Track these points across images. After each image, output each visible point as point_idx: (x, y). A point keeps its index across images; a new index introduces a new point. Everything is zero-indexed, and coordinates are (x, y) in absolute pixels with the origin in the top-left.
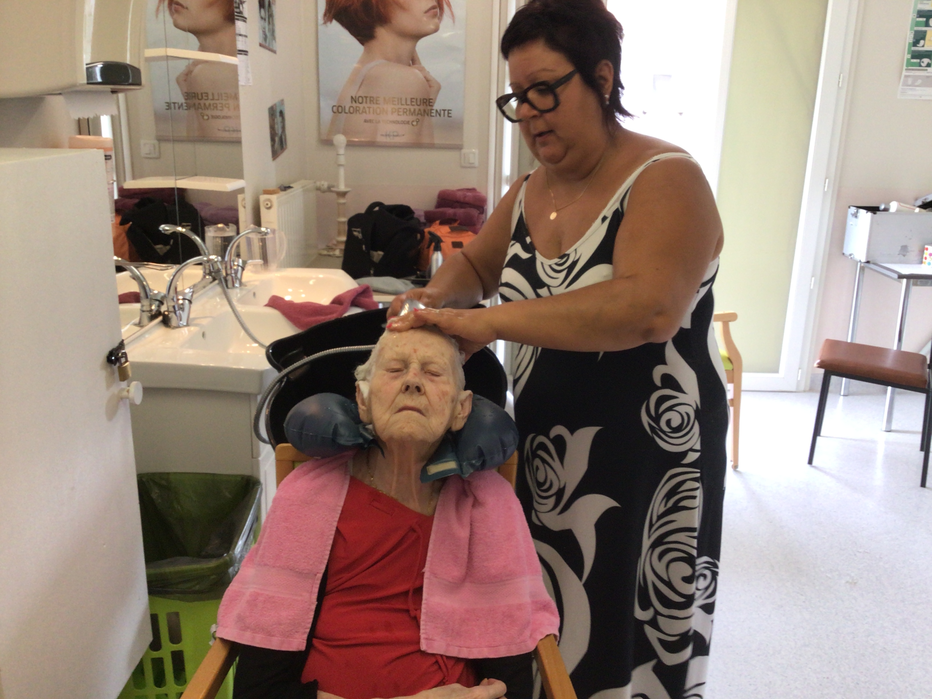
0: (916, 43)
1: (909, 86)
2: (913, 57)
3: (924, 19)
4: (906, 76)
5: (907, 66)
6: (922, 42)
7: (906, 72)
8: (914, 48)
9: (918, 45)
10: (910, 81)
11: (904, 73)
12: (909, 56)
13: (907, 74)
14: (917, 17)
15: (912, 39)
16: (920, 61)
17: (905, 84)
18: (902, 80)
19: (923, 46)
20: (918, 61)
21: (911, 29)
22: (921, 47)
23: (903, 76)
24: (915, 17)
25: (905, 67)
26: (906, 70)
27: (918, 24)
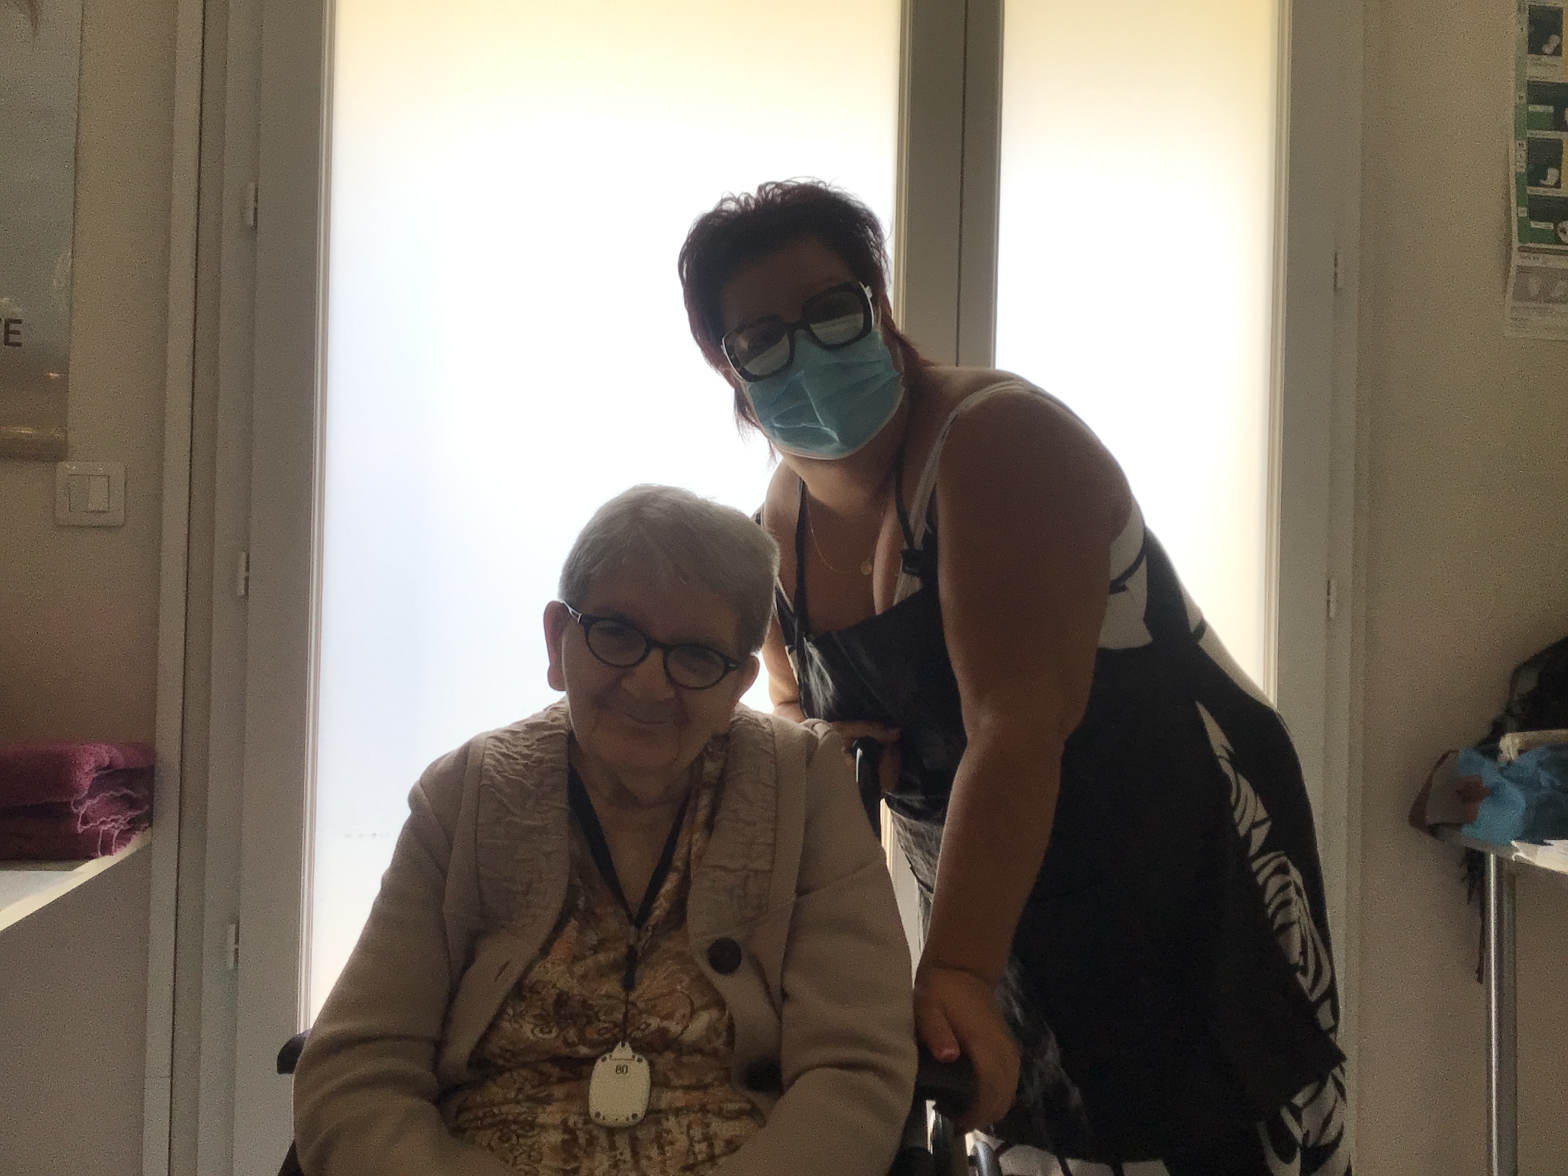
0: (1535, 175)
1: (1535, 299)
2: (1533, 215)
3: (1551, 109)
4: (1523, 271)
5: (1520, 241)
6: (1552, 174)
7: (1522, 257)
8: (1531, 190)
9: (1542, 182)
10: (1534, 285)
11: (1517, 259)
12: (1524, 212)
13: (1527, 263)
14: (1529, 102)
15: (1524, 165)
16: (1556, 226)
17: (1522, 294)
18: (1512, 281)
19: (1558, 185)
20: (1552, 226)
21: (1518, 134)
22: (1551, 187)
23: (1513, 272)
24: (1524, 101)
25: (1516, 244)
26: (1520, 250)
27: (1533, 121)
